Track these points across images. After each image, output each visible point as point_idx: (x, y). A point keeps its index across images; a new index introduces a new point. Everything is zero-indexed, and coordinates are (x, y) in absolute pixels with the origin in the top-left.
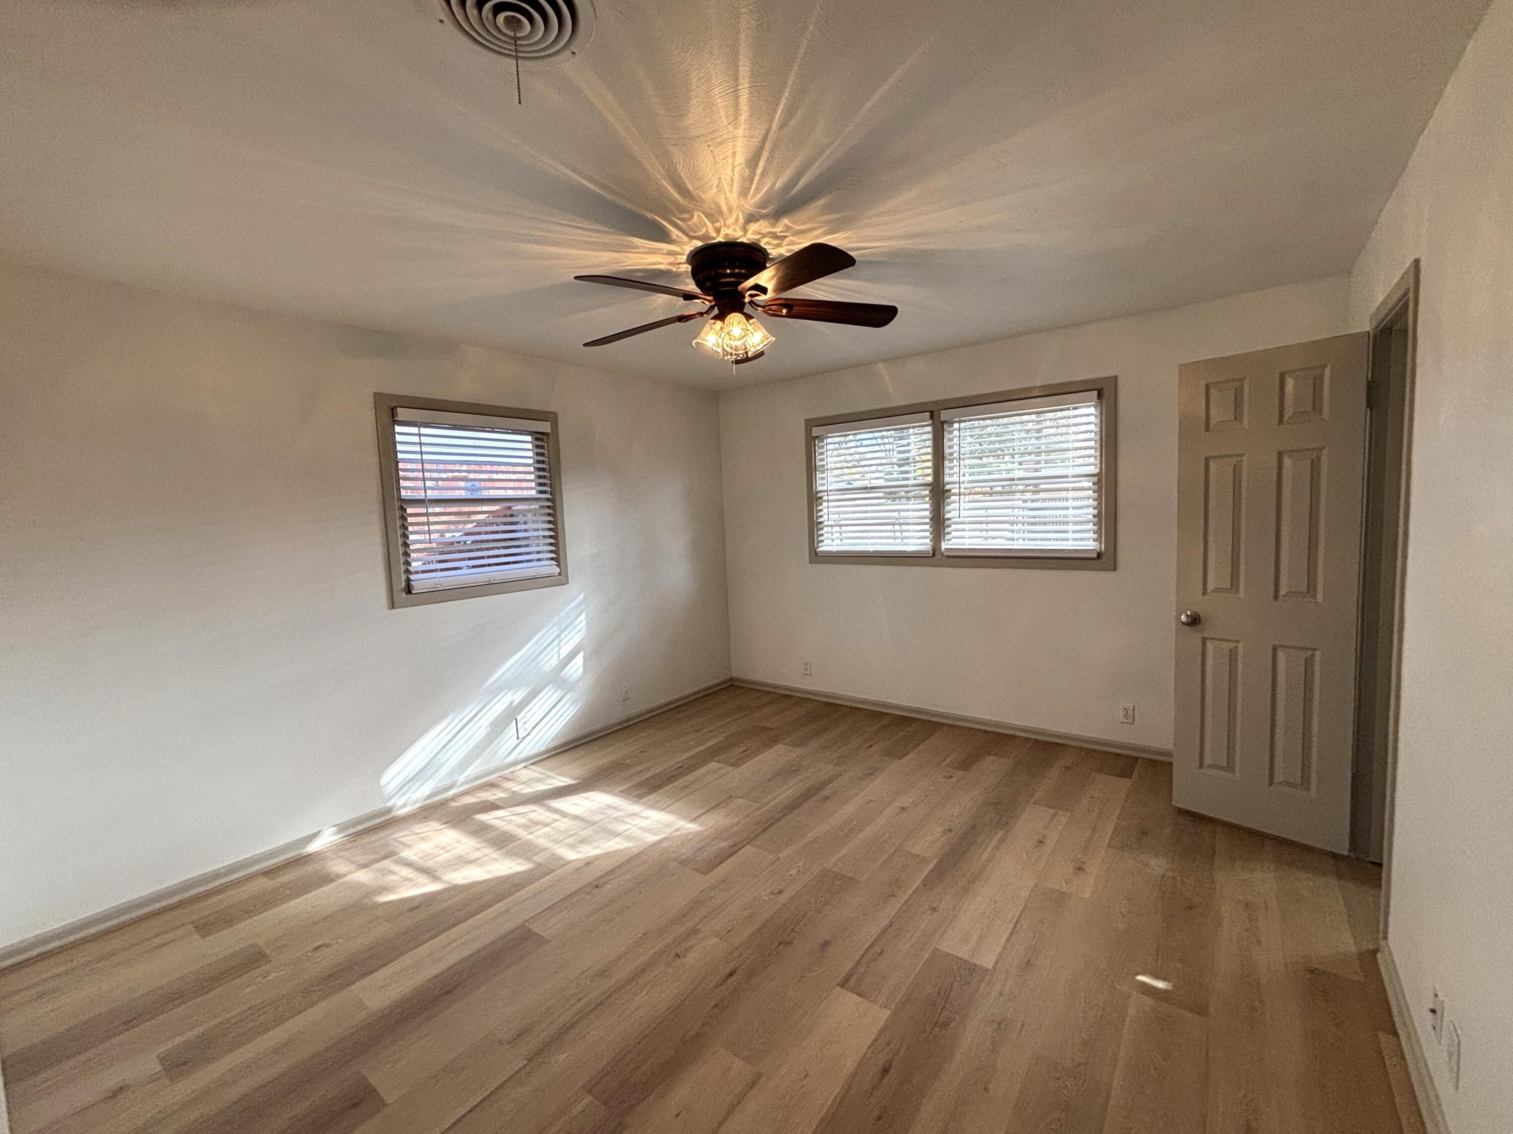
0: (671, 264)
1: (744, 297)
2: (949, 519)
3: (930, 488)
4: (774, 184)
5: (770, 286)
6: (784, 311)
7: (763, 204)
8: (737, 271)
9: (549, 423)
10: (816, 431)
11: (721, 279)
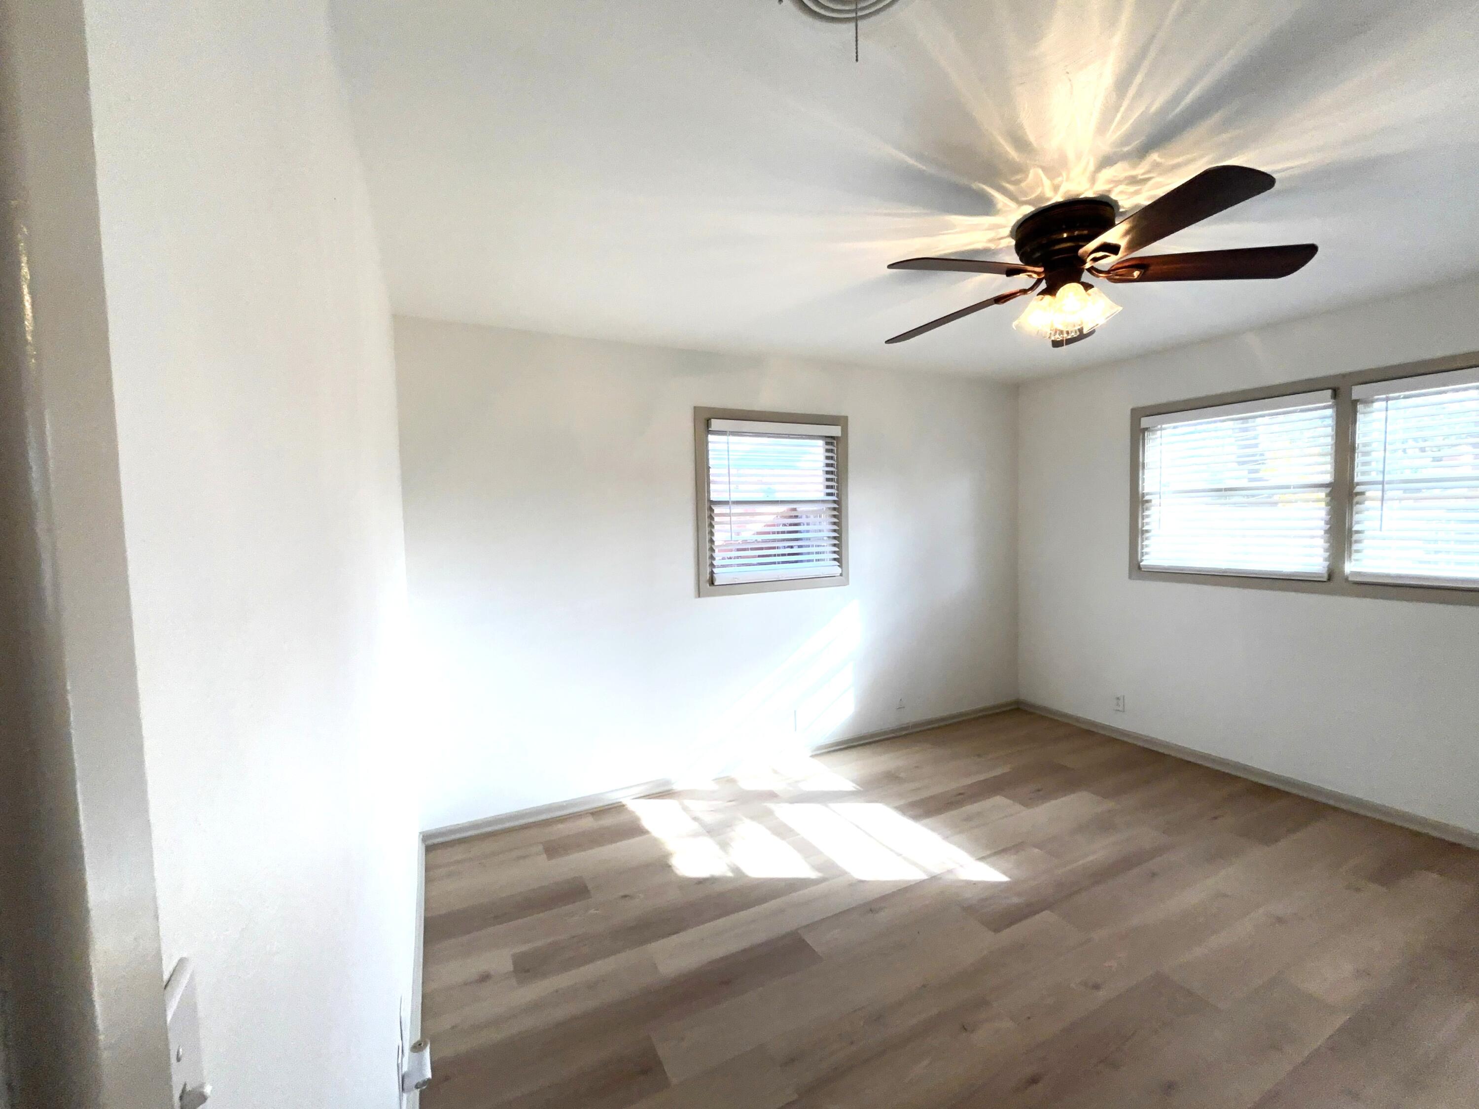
0: (990, 241)
1: (1084, 262)
2: (1357, 532)
3: (1328, 490)
4: (1147, 108)
5: (1123, 243)
6: (1136, 274)
7: (1126, 140)
8: (1076, 233)
9: (840, 427)
10: (1145, 422)
11: (1054, 246)
